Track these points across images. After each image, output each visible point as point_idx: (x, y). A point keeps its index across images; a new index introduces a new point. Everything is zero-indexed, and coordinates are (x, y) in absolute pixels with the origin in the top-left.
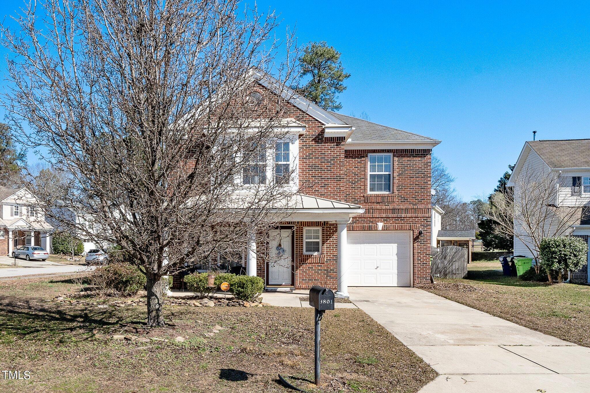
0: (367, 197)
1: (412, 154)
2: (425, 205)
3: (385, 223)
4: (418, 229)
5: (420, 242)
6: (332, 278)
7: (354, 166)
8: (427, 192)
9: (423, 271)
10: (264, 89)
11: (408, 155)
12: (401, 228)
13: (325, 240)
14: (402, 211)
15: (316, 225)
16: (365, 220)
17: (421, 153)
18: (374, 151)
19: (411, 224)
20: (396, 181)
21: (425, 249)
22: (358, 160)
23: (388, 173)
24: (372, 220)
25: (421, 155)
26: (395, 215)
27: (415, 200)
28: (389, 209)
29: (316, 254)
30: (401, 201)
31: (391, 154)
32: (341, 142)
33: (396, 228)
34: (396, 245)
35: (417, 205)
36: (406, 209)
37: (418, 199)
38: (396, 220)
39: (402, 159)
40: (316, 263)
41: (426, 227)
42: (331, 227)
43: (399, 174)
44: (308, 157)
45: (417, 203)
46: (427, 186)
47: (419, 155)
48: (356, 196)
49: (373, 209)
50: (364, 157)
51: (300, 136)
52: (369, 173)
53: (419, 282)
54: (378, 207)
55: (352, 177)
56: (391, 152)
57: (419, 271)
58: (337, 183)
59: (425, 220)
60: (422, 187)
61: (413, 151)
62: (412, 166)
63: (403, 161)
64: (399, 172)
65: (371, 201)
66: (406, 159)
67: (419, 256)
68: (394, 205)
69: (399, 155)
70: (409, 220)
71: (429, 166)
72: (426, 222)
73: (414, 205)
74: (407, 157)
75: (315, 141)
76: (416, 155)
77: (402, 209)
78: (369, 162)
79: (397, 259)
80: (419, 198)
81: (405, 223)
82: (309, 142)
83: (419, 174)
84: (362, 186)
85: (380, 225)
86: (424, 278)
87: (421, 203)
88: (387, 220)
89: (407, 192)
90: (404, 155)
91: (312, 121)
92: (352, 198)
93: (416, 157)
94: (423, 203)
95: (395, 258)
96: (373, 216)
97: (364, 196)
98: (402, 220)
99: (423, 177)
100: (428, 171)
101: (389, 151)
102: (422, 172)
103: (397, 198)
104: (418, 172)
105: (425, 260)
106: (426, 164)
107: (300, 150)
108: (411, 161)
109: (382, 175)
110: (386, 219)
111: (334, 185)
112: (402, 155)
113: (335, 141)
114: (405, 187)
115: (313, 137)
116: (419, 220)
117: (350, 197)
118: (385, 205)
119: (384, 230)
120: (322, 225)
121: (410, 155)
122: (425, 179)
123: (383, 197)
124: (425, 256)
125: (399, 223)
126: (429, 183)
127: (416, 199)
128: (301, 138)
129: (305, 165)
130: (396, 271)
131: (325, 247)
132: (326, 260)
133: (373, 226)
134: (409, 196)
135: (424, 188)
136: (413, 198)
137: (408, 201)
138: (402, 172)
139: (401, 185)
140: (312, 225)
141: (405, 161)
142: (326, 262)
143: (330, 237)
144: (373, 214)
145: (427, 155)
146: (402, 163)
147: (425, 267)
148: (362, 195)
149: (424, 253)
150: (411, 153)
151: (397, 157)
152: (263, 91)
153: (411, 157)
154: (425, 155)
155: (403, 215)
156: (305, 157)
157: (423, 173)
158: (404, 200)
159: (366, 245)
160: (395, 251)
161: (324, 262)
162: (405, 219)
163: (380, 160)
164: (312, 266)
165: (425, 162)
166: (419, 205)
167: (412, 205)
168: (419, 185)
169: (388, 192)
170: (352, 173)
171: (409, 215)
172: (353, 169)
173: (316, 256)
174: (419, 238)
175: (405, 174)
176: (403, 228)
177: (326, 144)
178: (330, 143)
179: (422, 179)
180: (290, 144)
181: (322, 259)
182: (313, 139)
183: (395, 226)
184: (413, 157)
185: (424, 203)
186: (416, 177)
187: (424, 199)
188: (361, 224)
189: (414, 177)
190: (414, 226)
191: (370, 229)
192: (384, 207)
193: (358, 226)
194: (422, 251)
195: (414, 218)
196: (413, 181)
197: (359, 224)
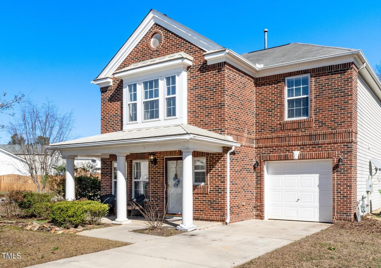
0: (283, 124)
1: (331, 71)
2: (346, 128)
3: (301, 152)
4: (338, 156)
5: (339, 171)
6: (215, 209)
7: (271, 92)
8: (347, 113)
9: (343, 205)
10: (162, 29)
11: (326, 73)
12: (318, 157)
13: (209, 171)
14: (320, 138)
15: (201, 156)
16: (281, 149)
17: (341, 68)
18: (290, 74)
19: (329, 151)
20: (313, 104)
21: (346, 180)
22: (275, 86)
23: (305, 96)
24: (289, 149)
25: (341, 70)
26: (312, 142)
27: (334, 123)
28: (306, 136)
29: (203, 184)
30: (319, 126)
31: (308, 75)
32: (221, 67)
33: (313, 157)
34: (318, 175)
35: (336, 129)
36: (324, 134)
37: (338, 122)
38: (313, 147)
39: (319, 78)
40: (201, 194)
41: (346, 154)
42: (213, 157)
43: (316, 96)
44: (195, 88)
45: (337, 127)
46: (348, 106)
47: (338, 71)
48: (273, 125)
49: (289, 137)
50: (280, 82)
51: (189, 67)
52: (286, 98)
53: (338, 217)
54: (295, 134)
55: (269, 104)
56: (307, 73)
57: (339, 205)
58: (219, 110)
59: (346, 145)
60: (342, 107)
61: (331, 67)
62: (330, 85)
63: (321, 80)
64: (317, 93)
65: (287, 128)
66: (323, 78)
67: (339, 188)
68: (311, 131)
69: (316, 74)
70: (327, 147)
71: (350, 82)
72: (347, 148)
73: (333, 129)
74: (325, 75)
75: (200, 71)
76: (334, 72)
77: (320, 135)
78: (287, 87)
79: (318, 191)
80: (339, 120)
81: (323, 151)
82: (195, 72)
83: (338, 93)
84: (278, 112)
85: (296, 154)
86: (345, 213)
87: (341, 127)
88: (304, 148)
89: (325, 115)
90: (322, 73)
91: (198, 51)
92: (269, 127)
93: (335, 74)
94: (343, 126)
95: (317, 189)
96: (289, 144)
97: (280, 124)
98: (320, 147)
99: (343, 96)
100: (348, 89)
101: (305, 72)
102: (342, 90)
103: (314, 123)
104: (338, 91)
105: (345, 192)
106: (346, 81)
107: (188, 82)
108: (329, 79)
109: (300, 99)
110: (302, 147)
111: (216, 113)
112: (320, 74)
113: (217, 67)
114: (323, 109)
115: (198, 67)
116: (338, 146)
117: (267, 125)
118: (302, 132)
119: (301, 159)
120: (206, 155)
121: (328, 73)
122: (346, 98)
123: (299, 122)
124: (346, 188)
125: (317, 151)
126: (350, 102)
127: (336, 123)
128: (189, 70)
129: (192, 96)
130: (318, 204)
131: (209, 177)
132: (210, 190)
133: (289, 155)
134: (327, 119)
135: (345, 109)
136: (332, 121)
137: (326, 126)
138: (319, 93)
139: (318, 108)
140: (198, 156)
141: (323, 80)
142: (210, 192)
143: (213, 167)
144: (289, 142)
145: (347, 70)
146: (320, 82)
147: (345, 201)
148: (278, 123)
149: (344, 184)
150: (329, 70)
151: (314, 77)
152: (162, 31)
153: (329, 75)
154: (345, 70)
155: (321, 141)
156: (192, 88)
157: (343, 92)
158: (322, 124)
159: (286, 175)
160: (317, 182)
161: (208, 192)
162: (323, 146)
163: (298, 83)
164: (198, 196)
165: (345, 79)
166: (339, 129)
167: (330, 129)
168: (338, 105)
169: (306, 117)
170: (269, 100)
171: (327, 141)
172: (270, 96)
173: (202, 186)
174: (339, 167)
175: (322, 95)
176: (320, 156)
177: (209, 72)
178: (213, 70)
179: (342, 99)
180: (177, 77)
181: (206, 190)
182: (199, 69)
183: (312, 154)
184: (331, 74)
185: (345, 126)
186: (335, 97)
187: (345, 122)
188: (277, 153)
189: (332, 98)
190: (333, 153)
191: (286, 158)
192: (300, 134)
193: (275, 155)
194: (343, 182)
195: (333, 145)
196: (332, 102)
197: (275, 153)
